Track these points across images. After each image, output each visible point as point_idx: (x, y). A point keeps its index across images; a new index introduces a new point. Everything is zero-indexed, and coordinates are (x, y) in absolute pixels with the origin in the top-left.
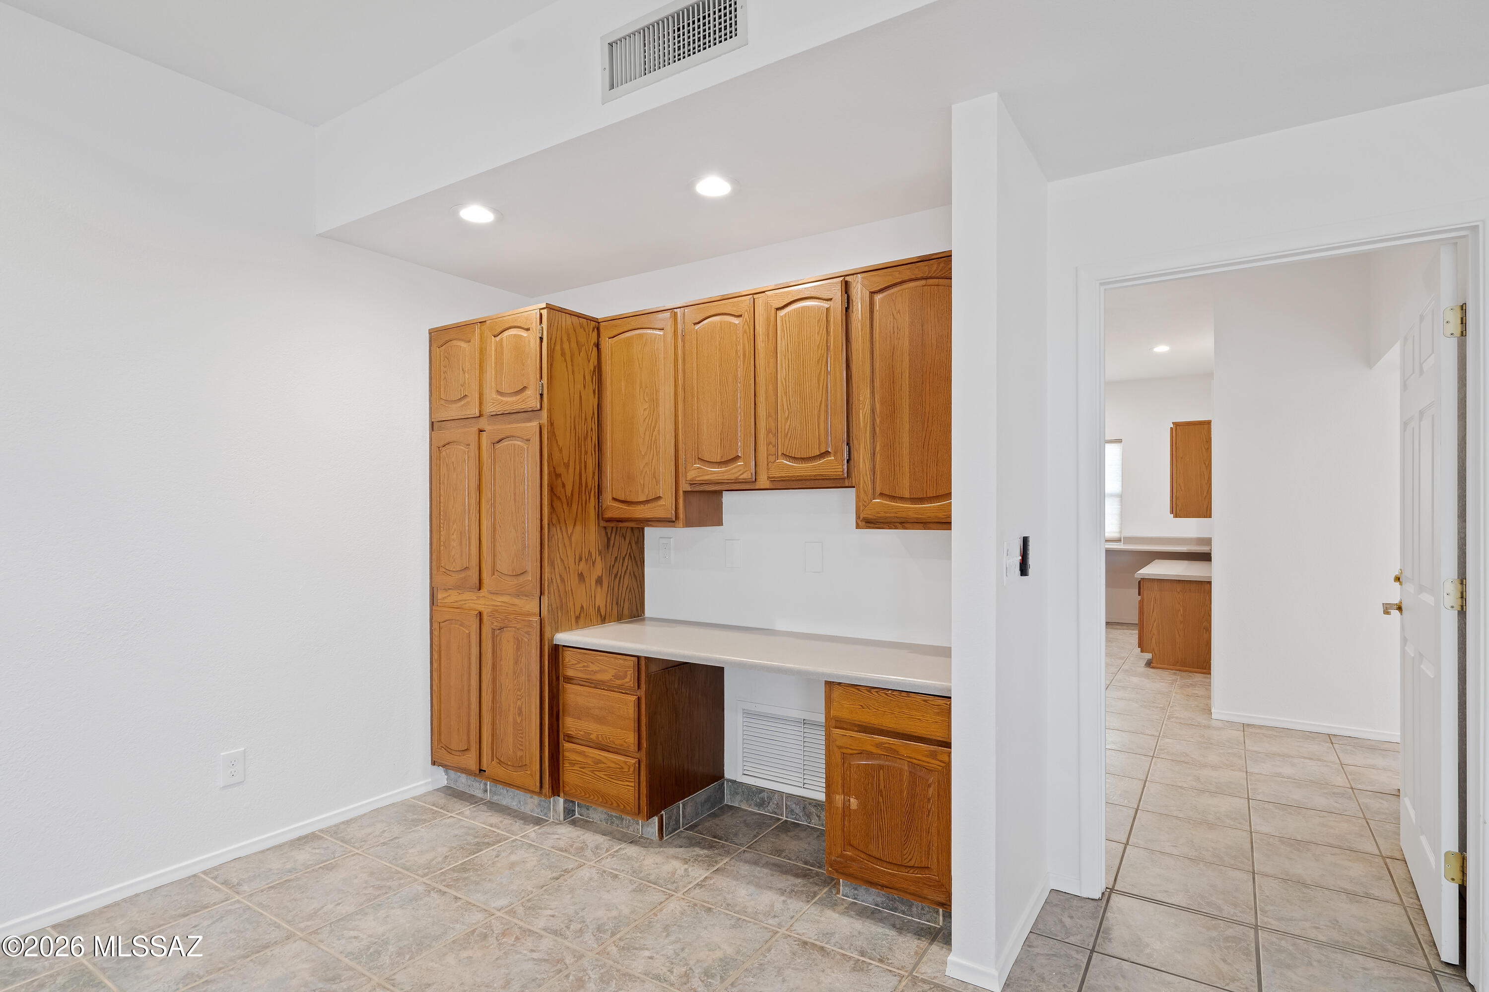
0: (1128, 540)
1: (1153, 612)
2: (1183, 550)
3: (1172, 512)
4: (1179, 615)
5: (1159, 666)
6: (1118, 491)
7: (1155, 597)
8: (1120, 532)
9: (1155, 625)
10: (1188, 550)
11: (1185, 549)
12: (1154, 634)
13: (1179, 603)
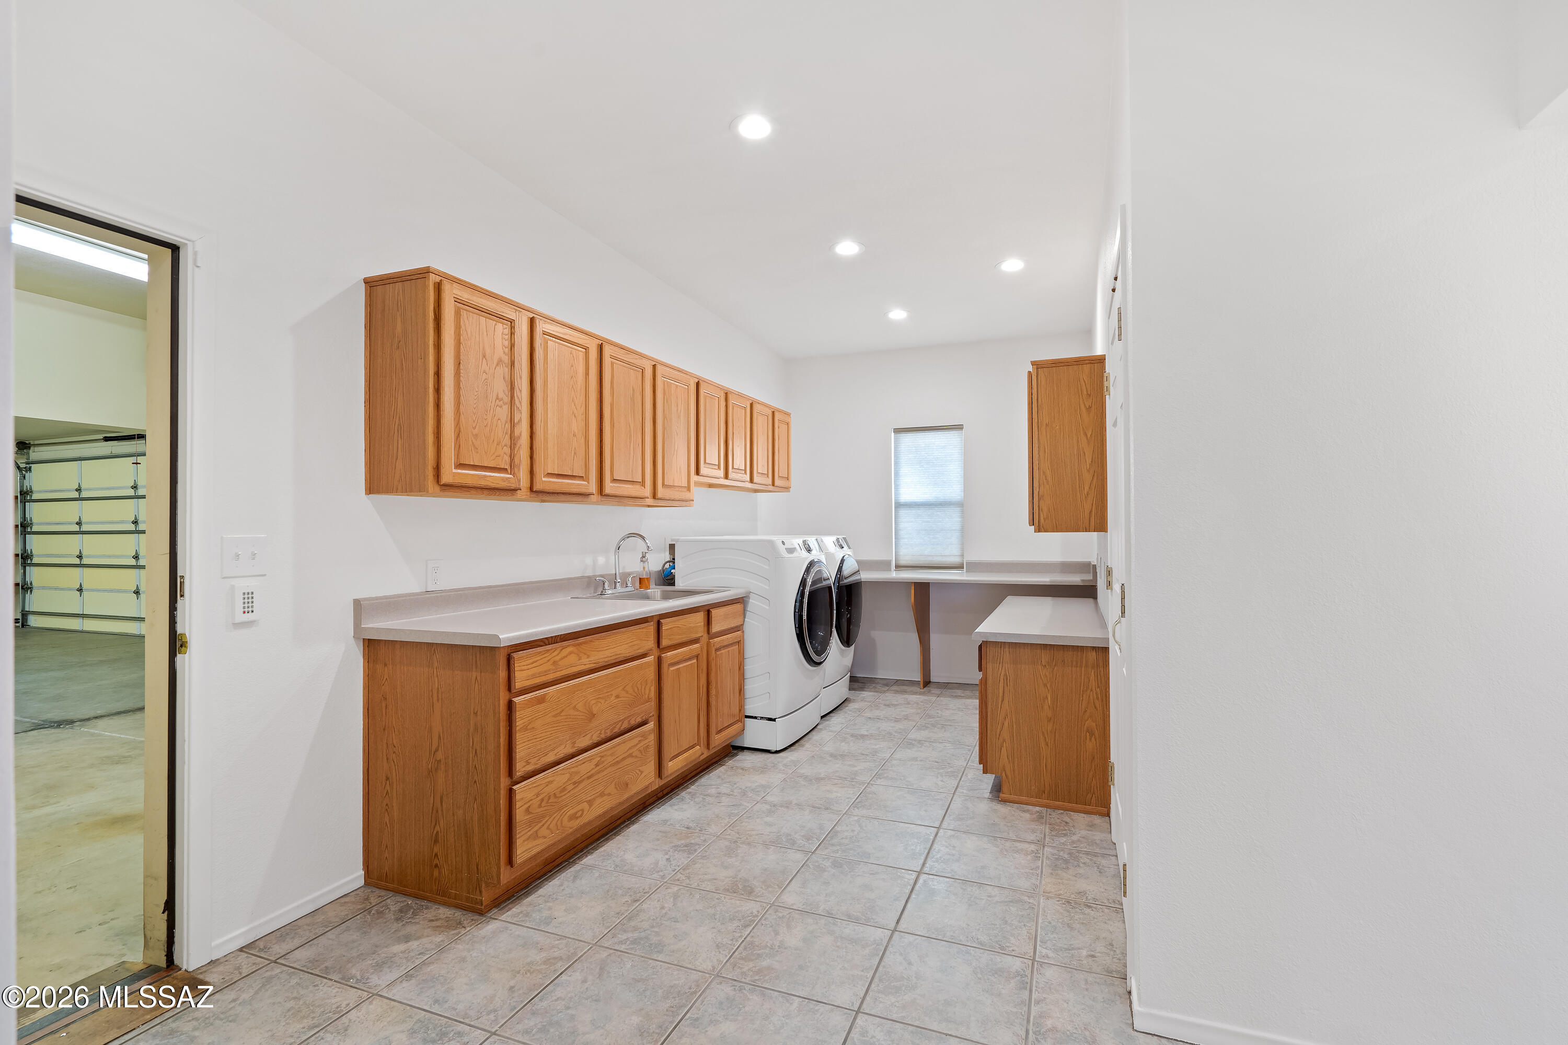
0: (974, 567)
1: (1003, 700)
2: (1046, 581)
3: (1032, 522)
4: (1046, 707)
5: (1013, 797)
6: (959, 497)
7: (1006, 675)
8: (962, 555)
9: (1006, 724)
10: (1051, 582)
11: (1048, 580)
12: (1004, 740)
13: (1045, 685)
